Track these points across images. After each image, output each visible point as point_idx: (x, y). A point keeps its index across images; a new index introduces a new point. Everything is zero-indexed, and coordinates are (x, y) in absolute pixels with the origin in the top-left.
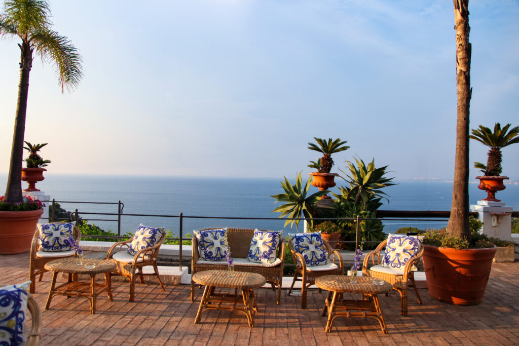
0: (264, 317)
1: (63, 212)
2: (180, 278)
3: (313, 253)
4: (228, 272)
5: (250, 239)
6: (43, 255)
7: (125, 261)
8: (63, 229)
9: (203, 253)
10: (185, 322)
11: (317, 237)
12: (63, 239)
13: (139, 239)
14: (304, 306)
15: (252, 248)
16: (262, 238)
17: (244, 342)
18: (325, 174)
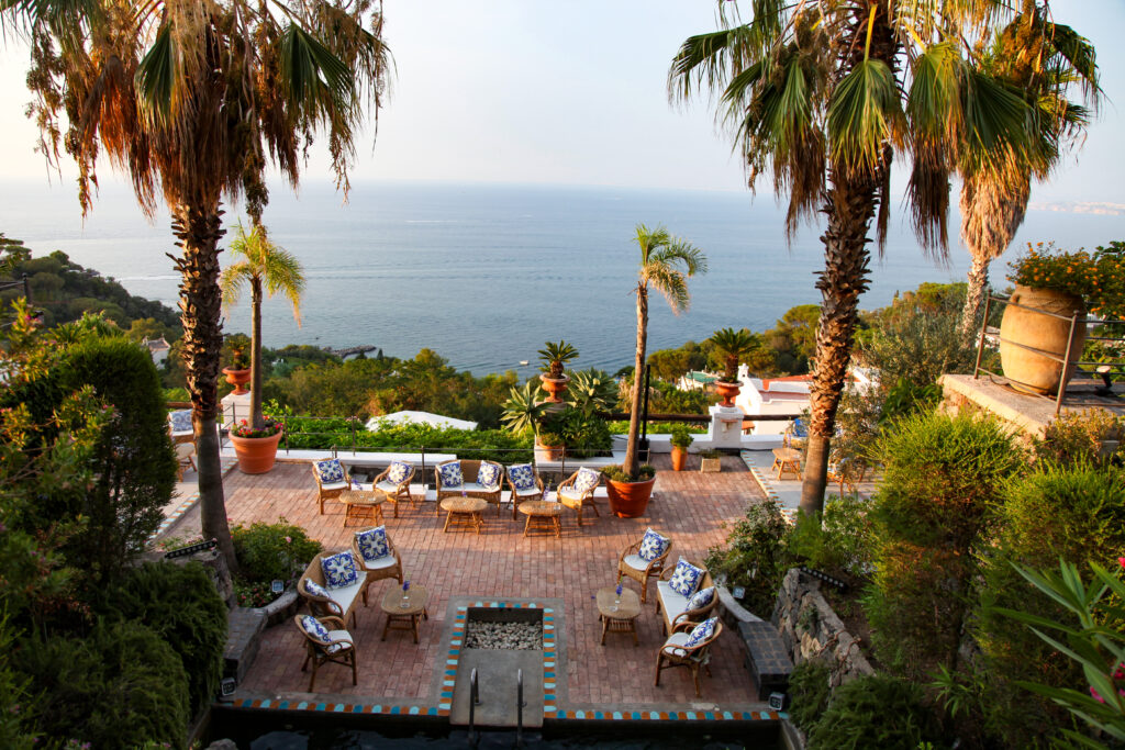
0: (487, 527)
1: (78, 271)
2: (424, 496)
3: (524, 481)
4: (463, 499)
5: (478, 469)
6: (326, 487)
7: (387, 489)
8: (334, 465)
9: (443, 482)
10: (438, 531)
11: (528, 468)
12: (336, 473)
13: (396, 473)
14: (515, 519)
15: (480, 477)
16: (487, 470)
17: (474, 544)
18: (555, 380)
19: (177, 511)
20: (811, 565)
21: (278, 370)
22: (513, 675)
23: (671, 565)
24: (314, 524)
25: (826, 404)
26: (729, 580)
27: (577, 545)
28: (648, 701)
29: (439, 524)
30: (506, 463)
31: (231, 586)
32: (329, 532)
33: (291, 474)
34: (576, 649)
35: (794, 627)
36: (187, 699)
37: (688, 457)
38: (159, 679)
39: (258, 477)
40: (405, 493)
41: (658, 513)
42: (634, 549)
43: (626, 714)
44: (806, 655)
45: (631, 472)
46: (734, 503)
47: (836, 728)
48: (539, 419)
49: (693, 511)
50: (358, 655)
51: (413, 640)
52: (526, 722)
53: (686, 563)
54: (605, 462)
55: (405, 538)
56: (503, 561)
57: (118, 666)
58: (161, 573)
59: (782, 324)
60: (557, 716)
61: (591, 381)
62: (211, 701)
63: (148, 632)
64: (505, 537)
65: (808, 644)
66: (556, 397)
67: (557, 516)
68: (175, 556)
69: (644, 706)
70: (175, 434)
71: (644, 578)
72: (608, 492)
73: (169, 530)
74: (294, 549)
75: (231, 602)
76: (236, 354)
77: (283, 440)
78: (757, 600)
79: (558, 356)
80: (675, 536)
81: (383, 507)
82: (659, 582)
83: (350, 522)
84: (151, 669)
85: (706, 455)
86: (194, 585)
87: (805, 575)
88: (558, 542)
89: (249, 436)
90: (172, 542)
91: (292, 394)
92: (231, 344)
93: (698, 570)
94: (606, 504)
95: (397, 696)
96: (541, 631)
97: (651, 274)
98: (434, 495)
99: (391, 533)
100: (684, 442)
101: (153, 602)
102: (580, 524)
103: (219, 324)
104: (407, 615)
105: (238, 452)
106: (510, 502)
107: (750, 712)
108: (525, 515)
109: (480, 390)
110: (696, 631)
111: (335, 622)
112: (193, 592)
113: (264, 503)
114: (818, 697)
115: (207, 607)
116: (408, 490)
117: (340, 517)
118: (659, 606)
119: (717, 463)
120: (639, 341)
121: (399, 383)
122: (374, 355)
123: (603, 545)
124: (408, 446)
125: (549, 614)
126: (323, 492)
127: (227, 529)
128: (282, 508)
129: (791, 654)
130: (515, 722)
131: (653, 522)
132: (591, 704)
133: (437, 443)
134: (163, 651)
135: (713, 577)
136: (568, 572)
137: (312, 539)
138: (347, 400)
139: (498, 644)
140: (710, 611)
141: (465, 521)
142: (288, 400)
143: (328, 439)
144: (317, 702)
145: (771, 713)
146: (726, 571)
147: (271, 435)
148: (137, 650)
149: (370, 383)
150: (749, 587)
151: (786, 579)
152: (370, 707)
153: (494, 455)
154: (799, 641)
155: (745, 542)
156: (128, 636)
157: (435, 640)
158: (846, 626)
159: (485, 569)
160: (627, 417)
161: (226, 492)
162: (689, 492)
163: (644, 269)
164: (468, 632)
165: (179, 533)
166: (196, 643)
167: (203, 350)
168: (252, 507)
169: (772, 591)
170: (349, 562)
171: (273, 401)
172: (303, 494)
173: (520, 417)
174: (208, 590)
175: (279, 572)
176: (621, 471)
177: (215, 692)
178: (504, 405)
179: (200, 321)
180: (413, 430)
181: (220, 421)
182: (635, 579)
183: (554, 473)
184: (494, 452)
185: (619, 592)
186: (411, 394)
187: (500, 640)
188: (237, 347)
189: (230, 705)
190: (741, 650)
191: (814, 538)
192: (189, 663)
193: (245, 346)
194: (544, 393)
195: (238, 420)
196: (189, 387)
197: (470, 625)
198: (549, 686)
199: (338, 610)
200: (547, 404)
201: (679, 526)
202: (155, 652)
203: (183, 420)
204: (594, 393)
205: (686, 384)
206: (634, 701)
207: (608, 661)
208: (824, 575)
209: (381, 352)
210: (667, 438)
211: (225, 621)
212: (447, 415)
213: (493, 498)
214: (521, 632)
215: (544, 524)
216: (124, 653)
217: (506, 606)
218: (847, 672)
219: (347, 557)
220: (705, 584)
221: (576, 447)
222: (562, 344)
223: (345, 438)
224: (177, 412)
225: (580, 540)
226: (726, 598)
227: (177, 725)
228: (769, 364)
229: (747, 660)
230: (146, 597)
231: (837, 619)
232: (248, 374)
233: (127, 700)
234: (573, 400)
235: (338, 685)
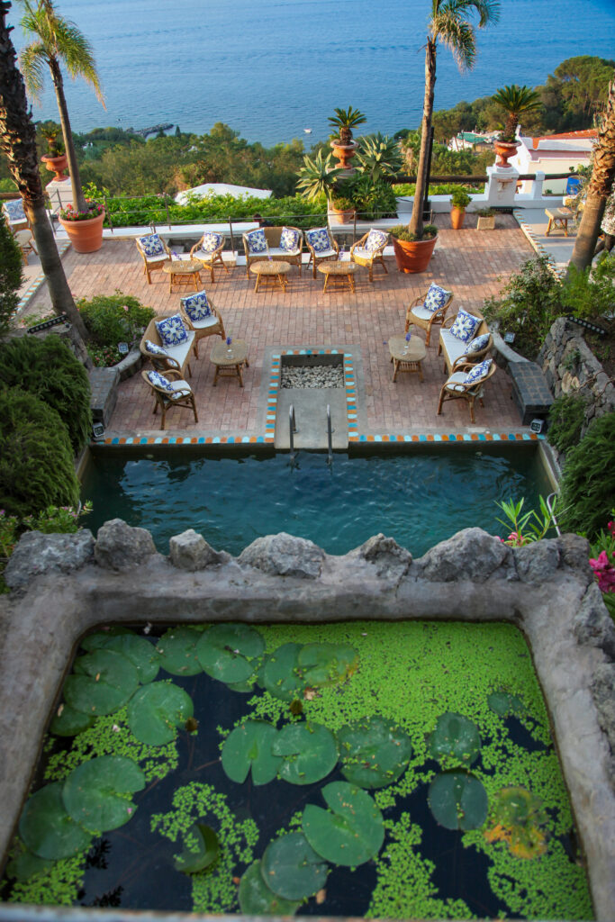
0: (292, 286)
2: (235, 262)
3: (321, 244)
4: (269, 262)
5: (280, 235)
6: (150, 260)
7: (203, 258)
8: (154, 240)
9: (251, 248)
10: (250, 292)
11: (325, 232)
12: (157, 247)
13: (208, 243)
14: (315, 278)
15: (282, 242)
16: (288, 236)
17: (281, 301)
18: (344, 147)
19: (29, 291)
20: (577, 315)
21: (90, 154)
22: (322, 408)
23: (452, 316)
24: (145, 292)
25: (608, 163)
26: (501, 327)
27: (369, 299)
28: (432, 427)
29: (250, 285)
30: (305, 227)
31: (86, 352)
32: (159, 299)
33: (118, 250)
34: (372, 386)
35: (557, 367)
36: (69, 443)
37: (466, 216)
38: (44, 432)
39: (91, 256)
40: (219, 260)
41: (438, 268)
42: (420, 301)
43: (415, 437)
44: (566, 390)
45: (416, 232)
46: (506, 258)
47: (591, 451)
48: (331, 185)
49: (469, 265)
50: (196, 399)
51: (238, 384)
52: (336, 445)
53: (465, 313)
54: (391, 224)
55: (223, 299)
56: (307, 315)
57: (11, 424)
58: (27, 347)
59: (553, 79)
60: (359, 440)
61: (378, 147)
62: (88, 441)
63: (28, 396)
64: (307, 294)
65: (568, 382)
66: (345, 163)
67: (352, 274)
68: (36, 331)
69: (429, 430)
70: (11, 223)
71: (429, 326)
72: (396, 251)
73: (26, 308)
74: (131, 316)
75: (88, 364)
76: (50, 141)
77: (106, 220)
78: (524, 344)
79: (347, 121)
80: (453, 288)
81: (201, 274)
82: (441, 330)
83: (176, 289)
84: (37, 424)
85: (482, 214)
86: (56, 355)
87: (571, 323)
88: (353, 297)
89: (76, 220)
90: (31, 319)
91: (107, 176)
92: (43, 133)
93: (476, 319)
94: (393, 261)
95: (231, 429)
96: (343, 372)
97: (441, 26)
98: (243, 260)
99: (211, 296)
100: (463, 202)
101: (27, 371)
102: (371, 281)
103: (28, 112)
104: (232, 365)
105: (69, 234)
106: (310, 263)
107: (515, 434)
108: (323, 274)
109: (271, 160)
110: (474, 371)
111: (175, 374)
112: (57, 360)
113: (100, 277)
114: (575, 425)
115: (71, 371)
116: (220, 257)
117: (165, 285)
118: (441, 349)
119: (492, 221)
120: (427, 102)
121: (198, 158)
122: (172, 132)
123: (392, 298)
124: (216, 217)
125: (349, 358)
126: (148, 264)
127: (73, 304)
128: (116, 282)
129: (552, 389)
130: (326, 445)
131: (436, 276)
132: (386, 430)
133: (240, 214)
134: (43, 410)
135: (488, 324)
136: (363, 322)
137: (145, 306)
138: (155, 177)
139: (307, 384)
140: (485, 354)
141: (273, 283)
142: (103, 181)
143: (144, 216)
144: (169, 437)
145: (532, 435)
146: (500, 319)
147: (95, 217)
148: (23, 411)
149: (172, 160)
150: (519, 332)
151: (553, 327)
152: (211, 439)
153: (292, 221)
154: (560, 379)
155: (519, 295)
156: (13, 400)
157: (257, 384)
158: (603, 367)
159: (293, 322)
160: (413, 180)
161: (66, 270)
162: (466, 248)
163: (433, 22)
164: (282, 376)
165: (34, 311)
166: (67, 400)
167: (19, 141)
168: (91, 282)
169: (537, 336)
170: (179, 324)
171: (91, 184)
172: (132, 268)
173: (314, 184)
174: (68, 357)
175: (122, 336)
176: (407, 231)
177: (89, 435)
178: (299, 174)
179: (10, 110)
180: (218, 202)
181: (49, 208)
182: (421, 327)
183: (346, 235)
184: (291, 218)
185: (408, 339)
186: (211, 167)
187: (309, 381)
188: (49, 135)
189: (103, 443)
190: (510, 385)
191: (583, 291)
192: (65, 416)
193: (57, 133)
194: (335, 161)
195: (64, 205)
196: (14, 178)
197: (284, 370)
198: (351, 416)
199: (175, 365)
200: (339, 170)
201: (457, 280)
202: (37, 411)
203: (16, 209)
204: (381, 158)
205: (457, 145)
206: (421, 427)
207: (399, 395)
208: (588, 323)
209: (178, 129)
210: (448, 198)
211: (86, 381)
212: (244, 186)
213: (294, 261)
214: (326, 373)
215: (340, 281)
216: (13, 413)
217: (312, 353)
218: (601, 406)
219: (177, 320)
220: (482, 331)
221: (366, 211)
222: (350, 110)
223: (159, 213)
224: (10, 202)
225: (372, 294)
226: (499, 343)
227: (66, 464)
228: (536, 122)
229: (514, 394)
230: (20, 368)
231: (597, 361)
232: (64, 161)
233: (24, 449)
234: (361, 165)
235: (183, 423)
